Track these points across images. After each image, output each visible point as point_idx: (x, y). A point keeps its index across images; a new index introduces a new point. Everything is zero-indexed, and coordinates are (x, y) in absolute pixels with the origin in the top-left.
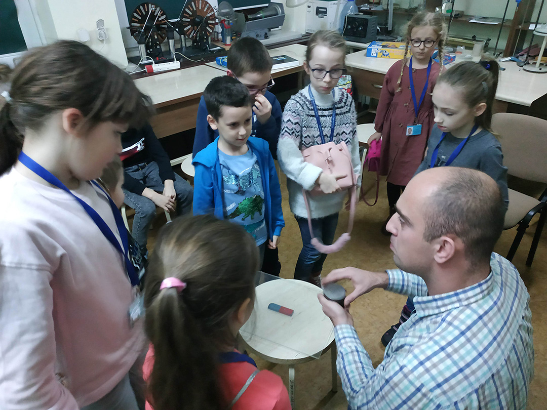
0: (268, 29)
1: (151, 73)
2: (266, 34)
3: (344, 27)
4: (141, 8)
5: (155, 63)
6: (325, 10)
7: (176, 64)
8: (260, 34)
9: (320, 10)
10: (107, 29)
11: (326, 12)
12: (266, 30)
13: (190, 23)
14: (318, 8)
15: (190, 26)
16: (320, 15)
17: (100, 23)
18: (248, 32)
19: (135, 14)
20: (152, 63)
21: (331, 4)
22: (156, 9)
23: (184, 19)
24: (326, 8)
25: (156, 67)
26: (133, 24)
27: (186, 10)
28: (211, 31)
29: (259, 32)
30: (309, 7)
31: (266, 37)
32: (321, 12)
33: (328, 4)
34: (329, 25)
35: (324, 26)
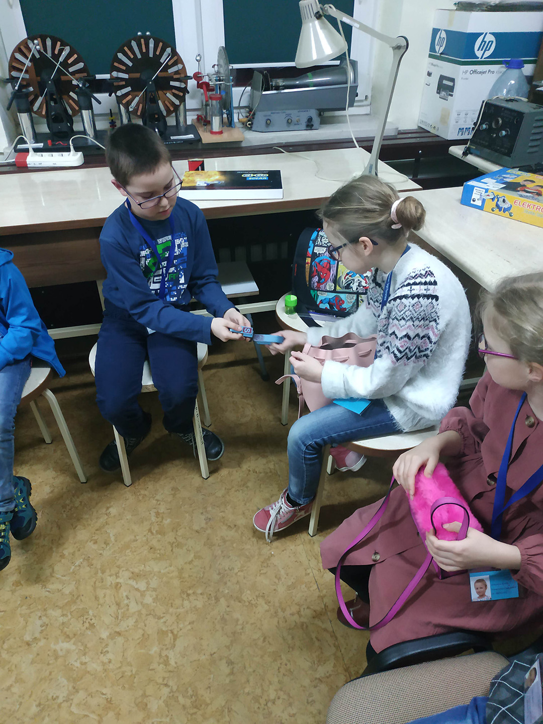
0: (317, 109)
1: (20, 167)
2: (310, 120)
3: (475, 124)
4: (30, 44)
5: (36, 150)
6: (451, 84)
7: (74, 158)
8: (295, 119)
9: (445, 82)
11: (451, 89)
12: (313, 113)
13: (128, 82)
14: (442, 78)
15: (129, 89)
16: (443, 93)
18: (269, 113)
20: (27, 151)
21: (466, 72)
22: (61, 51)
23: (115, 74)
24: (453, 80)
25: (33, 159)
27: (120, 55)
28: (177, 102)
29: (295, 114)
30: (429, 74)
31: (310, 126)
32: (445, 87)
33: (460, 72)
34: (453, 116)
35: (444, 119)
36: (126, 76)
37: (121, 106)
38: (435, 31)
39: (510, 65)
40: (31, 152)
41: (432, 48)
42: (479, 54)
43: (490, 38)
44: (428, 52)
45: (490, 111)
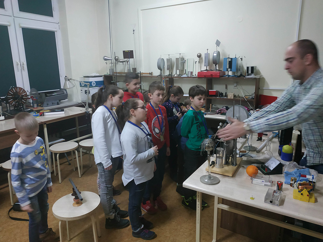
0: (59, 100)
7: (2, 118)
11: (89, 92)
18: (47, 102)
27: (10, 92)
28: (25, 102)
29: (54, 102)
30: (81, 90)
31: (58, 104)
36: (11, 97)
37: (8, 104)
38: (80, 82)
41: (81, 85)
42: (93, 85)
43: (94, 82)
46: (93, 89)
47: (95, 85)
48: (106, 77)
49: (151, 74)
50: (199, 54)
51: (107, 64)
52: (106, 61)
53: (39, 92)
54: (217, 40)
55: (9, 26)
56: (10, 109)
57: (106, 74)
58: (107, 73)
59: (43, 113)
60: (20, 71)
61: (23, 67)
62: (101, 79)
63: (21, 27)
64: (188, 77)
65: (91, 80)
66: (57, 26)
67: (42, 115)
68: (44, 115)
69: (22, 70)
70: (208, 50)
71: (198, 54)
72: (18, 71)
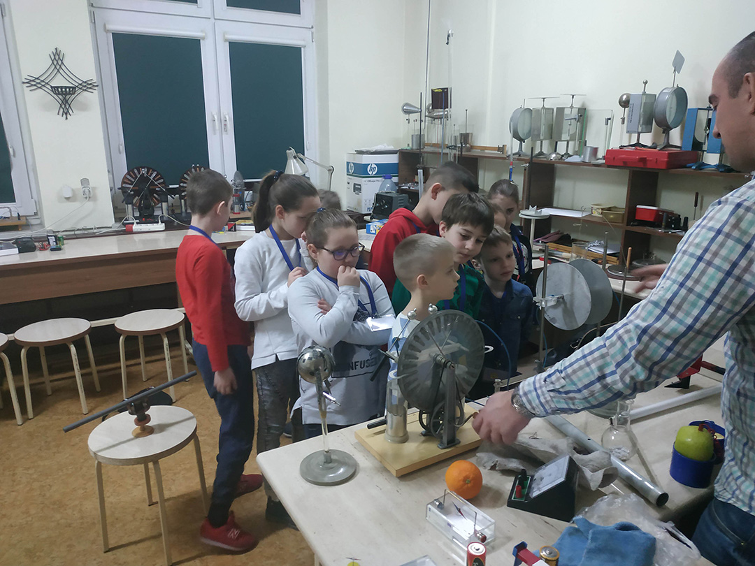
1: (130, 232)
3: (373, 206)
4: (136, 171)
5: (137, 223)
6: (359, 187)
7: (161, 226)
9: (356, 186)
10: (94, 188)
11: (360, 189)
14: (355, 184)
16: (357, 192)
17: (85, 182)
19: (128, 177)
20: (133, 224)
21: (365, 181)
22: (152, 174)
23: (182, 184)
24: (360, 185)
25: (136, 227)
26: (124, 185)
27: (185, 175)
30: (348, 183)
32: (357, 189)
33: (362, 181)
34: (364, 202)
35: (359, 203)
37: (182, 201)
38: (348, 163)
39: (385, 177)
40: (135, 224)
41: (348, 171)
42: (370, 173)
43: (374, 166)
44: (346, 173)
45: (379, 197)
46: (370, 181)
47: (374, 173)
48: (404, 154)
49: (501, 149)
50: (625, 97)
51: (409, 123)
52: (407, 116)
53: (247, 181)
54: (678, 51)
55: (203, 38)
56: (186, 211)
57: (404, 146)
58: (408, 145)
59: (235, 225)
60: (218, 132)
61: (225, 125)
62: (394, 159)
63: (226, 40)
64: (583, 163)
65: (365, 159)
66: (308, 33)
67: (233, 229)
68: (235, 231)
69: (224, 132)
70: (646, 83)
71: (622, 97)
72: (215, 134)
